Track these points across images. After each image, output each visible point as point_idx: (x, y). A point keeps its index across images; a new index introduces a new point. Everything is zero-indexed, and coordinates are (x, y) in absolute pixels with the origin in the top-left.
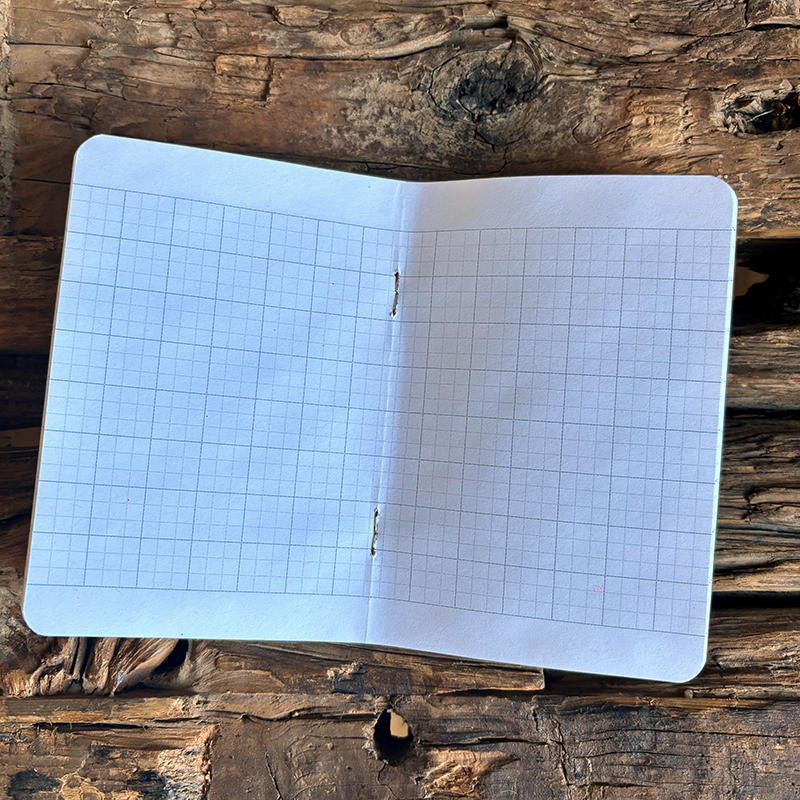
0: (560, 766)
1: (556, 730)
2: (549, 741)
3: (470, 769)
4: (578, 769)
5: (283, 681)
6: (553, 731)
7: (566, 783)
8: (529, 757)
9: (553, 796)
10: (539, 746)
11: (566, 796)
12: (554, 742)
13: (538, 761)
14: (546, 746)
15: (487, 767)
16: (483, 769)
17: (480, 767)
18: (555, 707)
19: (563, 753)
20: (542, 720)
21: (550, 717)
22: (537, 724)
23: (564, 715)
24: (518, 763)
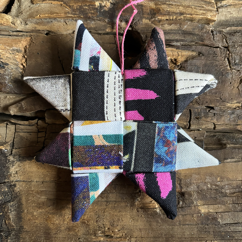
0: (226, 59)
2: (220, 46)
3: (175, 60)
4: (237, 61)
5: (70, 7)
6: (223, 41)
7: (230, 69)
8: (209, 54)
9: (223, 75)
10: (215, 49)
11: (230, 75)
12: (223, 47)
13: (214, 56)
14: (218, 49)
15: (185, 59)
16: (183, 60)
17: (181, 59)
18: (223, 30)
19: (228, 52)
20: (216, 34)
21: (221, 33)
22: (213, 37)
23: (229, 33)
24: (203, 57)
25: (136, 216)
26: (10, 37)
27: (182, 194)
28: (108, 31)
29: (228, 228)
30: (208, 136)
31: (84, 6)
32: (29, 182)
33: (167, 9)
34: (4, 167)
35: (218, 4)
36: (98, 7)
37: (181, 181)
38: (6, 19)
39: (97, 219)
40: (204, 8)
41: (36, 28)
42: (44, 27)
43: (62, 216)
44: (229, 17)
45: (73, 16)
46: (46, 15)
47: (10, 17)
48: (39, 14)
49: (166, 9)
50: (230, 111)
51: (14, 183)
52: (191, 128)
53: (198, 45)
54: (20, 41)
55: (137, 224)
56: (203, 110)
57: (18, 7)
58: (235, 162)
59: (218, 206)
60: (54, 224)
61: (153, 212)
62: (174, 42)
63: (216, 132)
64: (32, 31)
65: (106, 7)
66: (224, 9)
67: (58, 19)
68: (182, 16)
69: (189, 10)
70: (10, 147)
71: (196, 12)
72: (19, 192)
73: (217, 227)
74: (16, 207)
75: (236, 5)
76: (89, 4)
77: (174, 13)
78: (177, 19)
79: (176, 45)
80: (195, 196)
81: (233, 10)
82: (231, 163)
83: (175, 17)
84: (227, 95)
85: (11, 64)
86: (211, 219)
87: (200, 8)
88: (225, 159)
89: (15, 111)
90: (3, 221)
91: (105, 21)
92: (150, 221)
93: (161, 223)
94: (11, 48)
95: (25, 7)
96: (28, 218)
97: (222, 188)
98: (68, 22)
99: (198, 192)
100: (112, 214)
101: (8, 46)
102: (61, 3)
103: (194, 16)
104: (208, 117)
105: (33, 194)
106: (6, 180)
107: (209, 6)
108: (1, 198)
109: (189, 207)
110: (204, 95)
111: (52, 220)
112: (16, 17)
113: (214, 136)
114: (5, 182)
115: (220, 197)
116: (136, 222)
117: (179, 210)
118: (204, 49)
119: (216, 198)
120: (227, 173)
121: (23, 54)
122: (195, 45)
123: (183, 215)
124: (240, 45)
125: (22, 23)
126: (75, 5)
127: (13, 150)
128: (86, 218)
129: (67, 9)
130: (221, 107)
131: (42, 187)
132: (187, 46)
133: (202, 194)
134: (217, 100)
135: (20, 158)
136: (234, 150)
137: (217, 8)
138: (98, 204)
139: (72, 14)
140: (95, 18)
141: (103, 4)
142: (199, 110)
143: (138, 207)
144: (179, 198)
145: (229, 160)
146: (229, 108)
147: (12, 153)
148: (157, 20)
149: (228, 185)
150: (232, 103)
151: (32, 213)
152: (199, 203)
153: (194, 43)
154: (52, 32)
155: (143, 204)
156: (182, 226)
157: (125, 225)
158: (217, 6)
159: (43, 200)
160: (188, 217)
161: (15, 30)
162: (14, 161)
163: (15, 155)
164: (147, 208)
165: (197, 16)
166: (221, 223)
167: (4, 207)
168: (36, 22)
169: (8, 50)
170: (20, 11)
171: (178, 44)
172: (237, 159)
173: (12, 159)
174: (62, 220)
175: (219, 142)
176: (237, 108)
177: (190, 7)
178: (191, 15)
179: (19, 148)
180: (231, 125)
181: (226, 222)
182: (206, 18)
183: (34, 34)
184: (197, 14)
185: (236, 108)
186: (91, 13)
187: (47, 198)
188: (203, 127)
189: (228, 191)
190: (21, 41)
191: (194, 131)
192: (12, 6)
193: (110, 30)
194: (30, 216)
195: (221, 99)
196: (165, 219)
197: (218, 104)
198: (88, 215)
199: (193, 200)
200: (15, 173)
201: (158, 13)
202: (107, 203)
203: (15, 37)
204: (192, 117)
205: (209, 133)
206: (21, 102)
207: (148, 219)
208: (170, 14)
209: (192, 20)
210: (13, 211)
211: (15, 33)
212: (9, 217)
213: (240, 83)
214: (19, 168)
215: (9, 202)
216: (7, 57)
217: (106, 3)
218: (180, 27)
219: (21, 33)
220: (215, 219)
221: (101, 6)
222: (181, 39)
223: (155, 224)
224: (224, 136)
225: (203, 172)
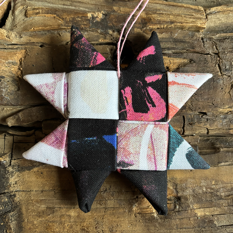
0: (217, 66)
1: (214, 47)
2: (211, 53)
3: (168, 68)
4: (227, 67)
5: (63, 19)
6: (213, 48)
7: (221, 74)
8: (200, 61)
9: (214, 81)
10: (205, 55)
11: (221, 81)
12: (214, 53)
13: (205, 63)
14: (209, 55)
15: (177, 67)
16: (175, 68)
17: (173, 66)
18: (213, 37)
19: (218, 59)
20: (207, 41)
21: (211, 40)
22: (204, 44)
23: (218, 40)
24: (194, 64)
25: (134, 222)
26: (5, 50)
27: (178, 199)
28: (101, 41)
29: (225, 230)
30: (201, 140)
31: (77, 18)
32: (29, 191)
33: (158, 18)
34: (3, 178)
35: (207, 12)
36: (90, 18)
37: (176, 185)
38: (1, 33)
39: (96, 225)
40: (194, 17)
41: (30, 40)
42: (38, 39)
43: (62, 224)
44: (218, 24)
45: (66, 28)
46: (40, 28)
47: (5, 31)
48: (33, 27)
49: (156, 19)
50: (223, 116)
51: (13, 193)
52: (185, 133)
53: (189, 52)
54: (15, 54)
55: (135, 229)
56: (196, 116)
57: (12, 20)
58: (229, 165)
59: (214, 209)
60: (55, 232)
61: (150, 217)
62: (166, 51)
63: (209, 136)
64: (27, 44)
65: (98, 17)
66: (213, 16)
67: (51, 31)
68: (172, 24)
69: (179, 19)
70: (9, 158)
71: (186, 20)
72: (19, 201)
73: (213, 229)
74: (16, 216)
75: (224, 11)
76: (82, 15)
77: (164, 21)
78: (168, 27)
79: (167, 53)
80: (191, 199)
81: (221, 17)
82: (224, 167)
83: (166, 26)
84: (219, 100)
85: (7, 77)
86: (208, 222)
87: (189, 16)
88: (219, 163)
89: (12, 123)
90: (5, 230)
91: (98, 32)
92: (148, 226)
93: (159, 227)
94: (7, 61)
95: (19, 20)
96: (28, 227)
97: (217, 191)
98: (62, 33)
99: (194, 196)
100: (111, 220)
101: (4, 59)
102: (54, 15)
103: (184, 24)
104: (201, 122)
105: (33, 203)
106: (6, 191)
107: (199, 14)
108: (1, 208)
109: (186, 210)
110: (197, 102)
111: (52, 228)
112: (11, 30)
113: (208, 140)
114: (5, 193)
115: (215, 200)
116: (134, 227)
117: (176, 214)
118: (195, 56)
119: (211, 201)
120: (222, 177)
121: (19, 67)
122: (187, 52)
123: (180, 219)
124: (229, 51)
125: (17, 36)
126: (68, 18)
127: (12, 161)
128: (85, 224)
129: (60, 22)
130: (213, 112)
131: (42, 196)
132: (178, 53)
133: (198, 198)
134: (210, 105)
135: (19, 169)
136: (227, 154)
137: (206, 15)
138: (97, 211)
139: (65, 26)
140: (88, 29)
141: (95, 15)
142: (192, 116)
143: (136, 212)
144: (175, 202)
145: (223, 164)
146: (221, 113)
147: (10, 164)
148: (148, 29)
149: (223, 188)
150: (224, 109)
151: (33, 222)
152: (195, 206)
153: (185, 51)
154: (46, 44)
155: (141, 209)
156: (179, 229)
157: (124, 230)
158: (206, 13)
159: (43, 209)
160: (185, 221)
161: (11, 43)
162: (13, 172)
163: (14, 166)
164: (144, 214)
165: (187, 24)
166: (217, 226)
167: (4, 217)
168: (31, 35)
169: (3, 63)
170: (15, 25)
171: (170, 52)
172: (230, 162)
173: (12, 170)
174: (62, 228)
175: (212, 146)
176: (230, 113)
177: (179, 16)
178: (182, 23)
179: (18, 159)
180: (224, 129)
181: (222, 224)
182: (196, 26)
183: (29, 46)
184: (187, 23)
185: (228, 112)
186: (84, 24)
187: (46, 206)
188: (197, 132)
189: (223, 194)
190: (17, 53)
191: (188, 137)
192: (7, 20)
193: (103, 40)
194: (30, 225)
195: (213, 104)
196: (163, 223)
197: (210, 110)
198: (87, 222)
199: (189, 204)
200: (14, 184)
201: (149, 22)
202: (105, 210)
203: (10, 50)
204: (186, 123)
205: (203, 137)
206: (18, 114)
207: (146, 224)
208: (161, 23)
209: (182, 28)
210: (14, 220)
211: (10, 46)
212: (10, 227)
213: (231, 89)
214: (18, 178)
215: (10, 212)
216: (3, 70)
217: (98, 14)
218: (171, 35)
219: (16, 46)
220: (211, 222)
221: (93, 18)
222: (172, 46)
223: (153, 228)
224: (217, 139)
225: (198, 176)
